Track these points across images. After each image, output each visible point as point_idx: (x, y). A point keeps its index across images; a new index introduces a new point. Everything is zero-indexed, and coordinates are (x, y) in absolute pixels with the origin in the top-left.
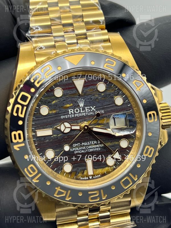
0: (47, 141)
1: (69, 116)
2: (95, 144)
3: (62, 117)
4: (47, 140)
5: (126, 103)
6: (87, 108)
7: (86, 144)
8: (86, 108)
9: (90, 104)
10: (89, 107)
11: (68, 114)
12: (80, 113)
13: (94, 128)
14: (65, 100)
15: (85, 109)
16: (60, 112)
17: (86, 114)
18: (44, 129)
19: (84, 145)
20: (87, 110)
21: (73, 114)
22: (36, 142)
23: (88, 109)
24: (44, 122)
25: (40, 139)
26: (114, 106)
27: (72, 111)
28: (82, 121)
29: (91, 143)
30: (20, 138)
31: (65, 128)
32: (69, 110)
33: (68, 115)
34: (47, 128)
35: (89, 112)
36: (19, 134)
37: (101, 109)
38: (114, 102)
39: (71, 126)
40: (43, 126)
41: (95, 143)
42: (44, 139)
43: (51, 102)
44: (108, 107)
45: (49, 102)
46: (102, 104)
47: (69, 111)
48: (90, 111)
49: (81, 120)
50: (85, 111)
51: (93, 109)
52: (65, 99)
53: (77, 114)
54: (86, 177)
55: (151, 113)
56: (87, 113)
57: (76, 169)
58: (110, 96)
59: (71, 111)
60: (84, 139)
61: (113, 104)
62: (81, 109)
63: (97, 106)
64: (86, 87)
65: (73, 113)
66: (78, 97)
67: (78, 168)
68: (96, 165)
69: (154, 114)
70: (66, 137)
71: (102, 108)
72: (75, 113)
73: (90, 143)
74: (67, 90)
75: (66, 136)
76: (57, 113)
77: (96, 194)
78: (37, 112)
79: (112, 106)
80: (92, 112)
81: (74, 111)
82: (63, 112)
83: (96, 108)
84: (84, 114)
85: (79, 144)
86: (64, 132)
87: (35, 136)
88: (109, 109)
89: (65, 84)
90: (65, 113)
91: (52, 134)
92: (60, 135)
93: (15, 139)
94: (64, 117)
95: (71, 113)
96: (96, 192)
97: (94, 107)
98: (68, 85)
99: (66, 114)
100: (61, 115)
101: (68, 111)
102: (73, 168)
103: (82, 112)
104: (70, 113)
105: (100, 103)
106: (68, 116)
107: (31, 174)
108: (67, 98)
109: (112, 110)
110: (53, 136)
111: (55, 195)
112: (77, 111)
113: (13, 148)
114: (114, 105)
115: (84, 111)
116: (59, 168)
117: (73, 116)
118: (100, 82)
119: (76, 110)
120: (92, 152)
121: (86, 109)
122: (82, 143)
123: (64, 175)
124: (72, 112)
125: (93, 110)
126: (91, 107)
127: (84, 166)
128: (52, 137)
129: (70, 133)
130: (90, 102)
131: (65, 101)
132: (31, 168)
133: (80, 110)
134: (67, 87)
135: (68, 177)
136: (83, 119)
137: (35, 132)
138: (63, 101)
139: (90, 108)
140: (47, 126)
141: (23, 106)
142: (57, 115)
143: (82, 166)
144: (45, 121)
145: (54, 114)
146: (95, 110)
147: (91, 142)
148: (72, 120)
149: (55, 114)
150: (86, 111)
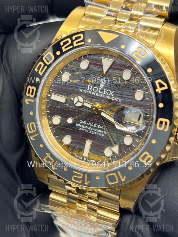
0: (59, 107)
1: (87, 91)
2: (101, 129)
3: (80, 90)
4: (59, 106)
5: (146, 101)
6: (106, 91)
7: (92, 125)
8: (105, 90)
9: (109, 88)
10: (108, 91)
11: (86, 89)
12: (97, 92)
14: (88, 75)
15: (104, 90)
16: (79, 85)
17: (103, 96)
18: (60, 94)
19: (90, 125)
20: (105, 93)
21: (91, 91)
22: (49, 104)
23: (106, 92)
24: (62, 88)
25: (53, 103)
26: (133, 99)
27: (91, 87)
28: (97, 102)
29: (98, 126)
30: (32, 94)
31: (78, 101)
32: (89, 86)
33: (86, 91)
34: (63, 95)
35: (106, 95)
37: (119, 96)
39: (84, 102)
40: (60, 91)
41: (101, 127)
42: (57, 104)
43: (75, 71)
44: (127, 98)
45: (73, 71)
46: (122, 92)
47: (88, 87)
48: (107, 94)
49: (96, 100)
50: (103, 93)
51: (111, 93)
52: (89, 74)
53: (94, 92)
54: (81, 157)
55: (164, 120)
56: (104, 95)
57: (75, 145)
58: (132, 87)
59: (90, 87)
60: (92, 120)
61: (132, 96)
62: (100, 89)
63: (116, 92)
64: (112, 70)
65: (91, 90)
66: (102, 76)
67: (77, 145)
68: (94, 149)
69: (166, 123)
70: (77, 111)
71: (120, 96)
72: (93, 91)
73: (96, 125)
74: (93, 66)
75: (77, 110)
76: (77, 84)
77: (80, 175)
78: (60, 77)
79: (131, 99)
80: (109, 96)
81: (93, 88)
82: (83, 85)
83: (114, 94)
84: (101, 95)
85: (86, 122)
86: (76, 105)
87: (49, 98)
88: (127, 100)
89: (94, 59)
90: (84, 88)
91: (64, 102)
92: (72, 106)
93: (29, 93)
94: (82, 91)
95: (90, 89)
97: (114, 92)
98: (96, 61)
99: (84, 89)
100: (80, 88)
101: (87, 86)
102: (72, 142)
103: (99, 92)
104: (88, 89)
105: (120, 90)
106: (85, 91)
107: (31, 130)
108: (91, 73)
109: (129, 102)
110: (65, 105)
111: (44, 159)
112: (96, 89)
113: (25, 100)
114: (134, 98)
115: (102, 93)
116: (60, 137)
117: (90, 93)
118: (127, 69)
119: (95, 88)
120: (95, 135)
121: (105, 92)
122: (89, 123)
123: (62, 146)
124: (91, 88)
125: (111, 95)
126: (110, 91)
127: (83, 145)
128: (64, 105)
129: (82, 108)
130: (111, 85)
131: (88, 76)
132: (32, 125)
133: (99, 89)
134: (95, 63)
135: (65, 149)
136: (98, 99)
137: (51, 94)
138: (87, 75)
139: (109, 92)
140: (63, 93)
141: (45, 64)
142: (76, 86)
143: (81, 145)
144: (63, 87)
145: (74, 84)
146: (112, 95)
147: (97, 125)
148: (88, 96)
149: (74, 85)
150: (104, 93)
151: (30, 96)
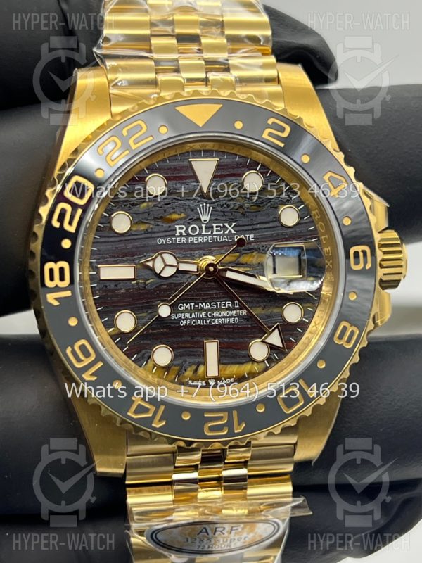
0: (122, 291)
1: (176, 240)
2: (229, 309)
3: (160, 241)
4: (122, 289)
5: (306, 223)
6: (217, 227)
7: (208, 306)
8: (214, 225)
9: (222, 218)
10: (222, 225)
11: (174, 236)
12: (199, 234)
13: (228, 272)
14: (169, 204)
15: (212, 227)
16: (155, 230)
17: (213, 239)
18: (117, 263)
19: (202, 308)
20: (217, 231)
21: (184, 236)
22: (97, 292)
23: (219, 229)
24: (117, 248)
25: (106, 286)
26: (277, 227)
27: (182, 229)
28: (204, 255)
29: (220, 305)
30: (62, 279)
31: (165, 265)
32: (177, 227)
33: (174, 239)
34: (123, 262)
35: (219, 235)
36: (62, 270)
37: (248, 230)
38: (278, 219)
39: (178, 263)
40: (114, 257)
41: (227, 305)
42: (116, 286)
43: (137, 205)
44: (264, 228)
45: (133, 205)
46: (252, 220)
47: (175, 230)
48: (222, 232)
49: (202, 252)
50: (212, 233)
51: (230, 228)
52: (169, 201)
53: (193, 236)
54: (202, 380)
55: (359, 248)
56: (215, 237)
57: (181, 361)
58: (269, 204)
59: (179, 229)
60: (205, 295)
61: (275, 221)
62: (204, 226)
63: (240, 223)
64: (219, 179)
65: (184, 234)
66: (199, 199)
67: (186, 358)
68: (225, 356)
69: (364, 253)
70: (165, 287)
71: (250, 227)
72: (188, 235)
73: (217, 305)
74: (175, 182)
75: (164, 284)
76: (150, 230)
77: (220, 418)
78: (105, 225)
79: (274, 227)
80: (227, 235)
81: (187, 229)
82: (163, 230)
83: (237, 228)
84: (210, 238)
85: (192, 304)
86: (162, 275)
87: (95, 278)
88: (266, 233)
89: (172, 167)
90: (167, 234)
91: (133, 277)
92: (151, 281)
93: (52, 279)
94: (164, 241)
95: (181, 233)
96: (222, 415)
97: (234, 224)
98: (178, 170)
99: (169, 236)
100: (158, 237)
101: (172, 228)
102: (175, 357)
103: (204, 233)
104: (178, 234)
105: (247, 217)
106: (172, 240)
107: (79, 360)
108: (175, 199)
109: (272, 236)
110: (135, 282)
111: (129, 414)
112: (194, 229)
113: (46, 298)
114: (279, 225)
115: (210, 233)
116: (144, 354)
117: (184, 240)
118: (250, 170)
119: (192, 228)
120: (220, 325)
121: (215, 229)
122: (200, 304)
123: (154, 372)
124: (183, 231)
125: (230, 231)
126: (226, 225)
127: (200, 355)
128: (133, 283)
129: (174, 278)
130: (224, 212)
131: (169, 206)
132: (83, 348)
133: (201, 228)
134: (177, 175)
135: (162, 378)
136: (207, 248)
137: (97, 270)
138: (166, 204)
139: (224, 226)
140: (125, 259)
141: (75, 207)
142: (149, 235)
143: (195, 355)
144: (120, 245)
145: (143, 232)
146: (233, 232)
147: (218, 303)
148: (182, 249)
149: (145, 233)
150: (215, 233)
151: (57, 286)
